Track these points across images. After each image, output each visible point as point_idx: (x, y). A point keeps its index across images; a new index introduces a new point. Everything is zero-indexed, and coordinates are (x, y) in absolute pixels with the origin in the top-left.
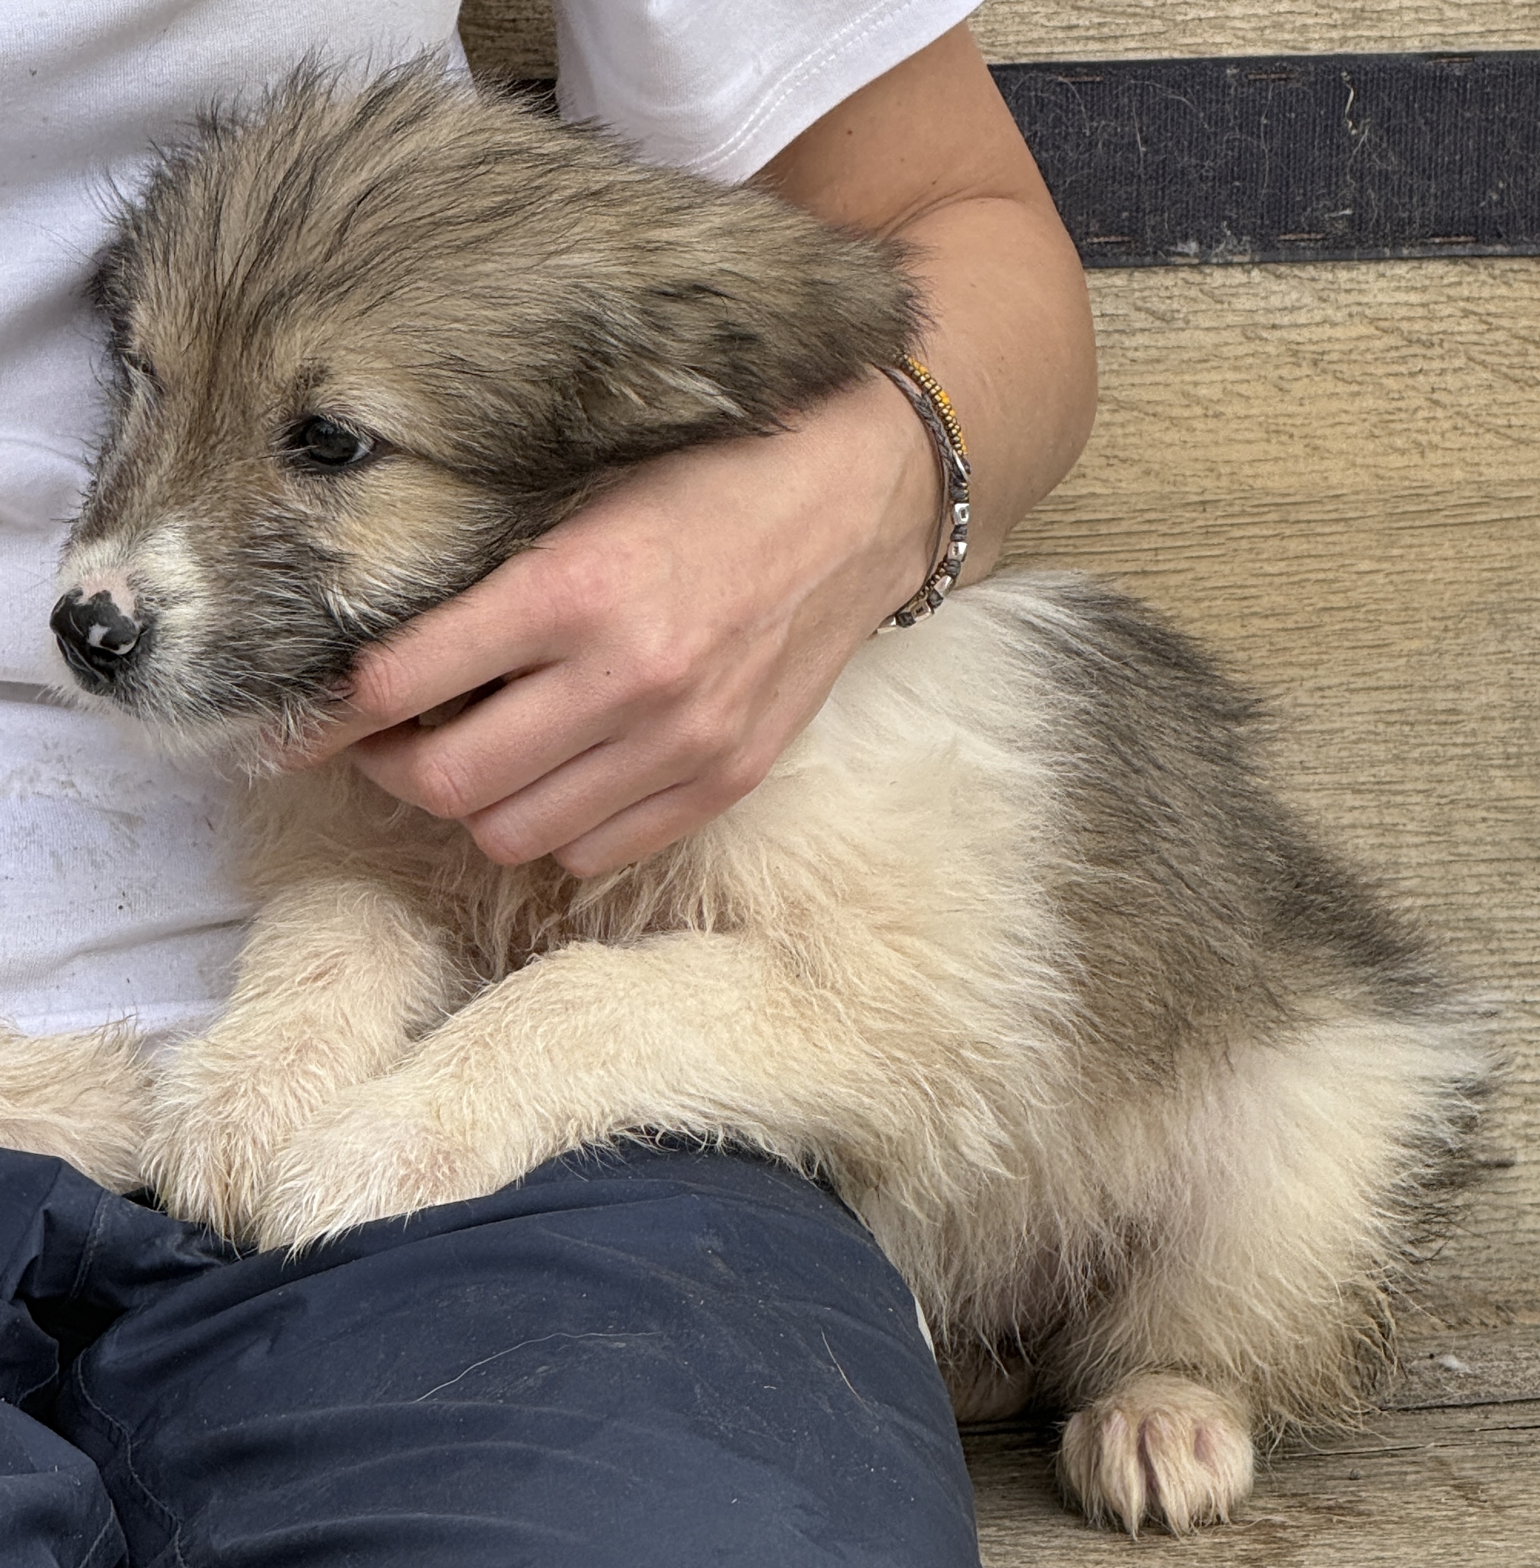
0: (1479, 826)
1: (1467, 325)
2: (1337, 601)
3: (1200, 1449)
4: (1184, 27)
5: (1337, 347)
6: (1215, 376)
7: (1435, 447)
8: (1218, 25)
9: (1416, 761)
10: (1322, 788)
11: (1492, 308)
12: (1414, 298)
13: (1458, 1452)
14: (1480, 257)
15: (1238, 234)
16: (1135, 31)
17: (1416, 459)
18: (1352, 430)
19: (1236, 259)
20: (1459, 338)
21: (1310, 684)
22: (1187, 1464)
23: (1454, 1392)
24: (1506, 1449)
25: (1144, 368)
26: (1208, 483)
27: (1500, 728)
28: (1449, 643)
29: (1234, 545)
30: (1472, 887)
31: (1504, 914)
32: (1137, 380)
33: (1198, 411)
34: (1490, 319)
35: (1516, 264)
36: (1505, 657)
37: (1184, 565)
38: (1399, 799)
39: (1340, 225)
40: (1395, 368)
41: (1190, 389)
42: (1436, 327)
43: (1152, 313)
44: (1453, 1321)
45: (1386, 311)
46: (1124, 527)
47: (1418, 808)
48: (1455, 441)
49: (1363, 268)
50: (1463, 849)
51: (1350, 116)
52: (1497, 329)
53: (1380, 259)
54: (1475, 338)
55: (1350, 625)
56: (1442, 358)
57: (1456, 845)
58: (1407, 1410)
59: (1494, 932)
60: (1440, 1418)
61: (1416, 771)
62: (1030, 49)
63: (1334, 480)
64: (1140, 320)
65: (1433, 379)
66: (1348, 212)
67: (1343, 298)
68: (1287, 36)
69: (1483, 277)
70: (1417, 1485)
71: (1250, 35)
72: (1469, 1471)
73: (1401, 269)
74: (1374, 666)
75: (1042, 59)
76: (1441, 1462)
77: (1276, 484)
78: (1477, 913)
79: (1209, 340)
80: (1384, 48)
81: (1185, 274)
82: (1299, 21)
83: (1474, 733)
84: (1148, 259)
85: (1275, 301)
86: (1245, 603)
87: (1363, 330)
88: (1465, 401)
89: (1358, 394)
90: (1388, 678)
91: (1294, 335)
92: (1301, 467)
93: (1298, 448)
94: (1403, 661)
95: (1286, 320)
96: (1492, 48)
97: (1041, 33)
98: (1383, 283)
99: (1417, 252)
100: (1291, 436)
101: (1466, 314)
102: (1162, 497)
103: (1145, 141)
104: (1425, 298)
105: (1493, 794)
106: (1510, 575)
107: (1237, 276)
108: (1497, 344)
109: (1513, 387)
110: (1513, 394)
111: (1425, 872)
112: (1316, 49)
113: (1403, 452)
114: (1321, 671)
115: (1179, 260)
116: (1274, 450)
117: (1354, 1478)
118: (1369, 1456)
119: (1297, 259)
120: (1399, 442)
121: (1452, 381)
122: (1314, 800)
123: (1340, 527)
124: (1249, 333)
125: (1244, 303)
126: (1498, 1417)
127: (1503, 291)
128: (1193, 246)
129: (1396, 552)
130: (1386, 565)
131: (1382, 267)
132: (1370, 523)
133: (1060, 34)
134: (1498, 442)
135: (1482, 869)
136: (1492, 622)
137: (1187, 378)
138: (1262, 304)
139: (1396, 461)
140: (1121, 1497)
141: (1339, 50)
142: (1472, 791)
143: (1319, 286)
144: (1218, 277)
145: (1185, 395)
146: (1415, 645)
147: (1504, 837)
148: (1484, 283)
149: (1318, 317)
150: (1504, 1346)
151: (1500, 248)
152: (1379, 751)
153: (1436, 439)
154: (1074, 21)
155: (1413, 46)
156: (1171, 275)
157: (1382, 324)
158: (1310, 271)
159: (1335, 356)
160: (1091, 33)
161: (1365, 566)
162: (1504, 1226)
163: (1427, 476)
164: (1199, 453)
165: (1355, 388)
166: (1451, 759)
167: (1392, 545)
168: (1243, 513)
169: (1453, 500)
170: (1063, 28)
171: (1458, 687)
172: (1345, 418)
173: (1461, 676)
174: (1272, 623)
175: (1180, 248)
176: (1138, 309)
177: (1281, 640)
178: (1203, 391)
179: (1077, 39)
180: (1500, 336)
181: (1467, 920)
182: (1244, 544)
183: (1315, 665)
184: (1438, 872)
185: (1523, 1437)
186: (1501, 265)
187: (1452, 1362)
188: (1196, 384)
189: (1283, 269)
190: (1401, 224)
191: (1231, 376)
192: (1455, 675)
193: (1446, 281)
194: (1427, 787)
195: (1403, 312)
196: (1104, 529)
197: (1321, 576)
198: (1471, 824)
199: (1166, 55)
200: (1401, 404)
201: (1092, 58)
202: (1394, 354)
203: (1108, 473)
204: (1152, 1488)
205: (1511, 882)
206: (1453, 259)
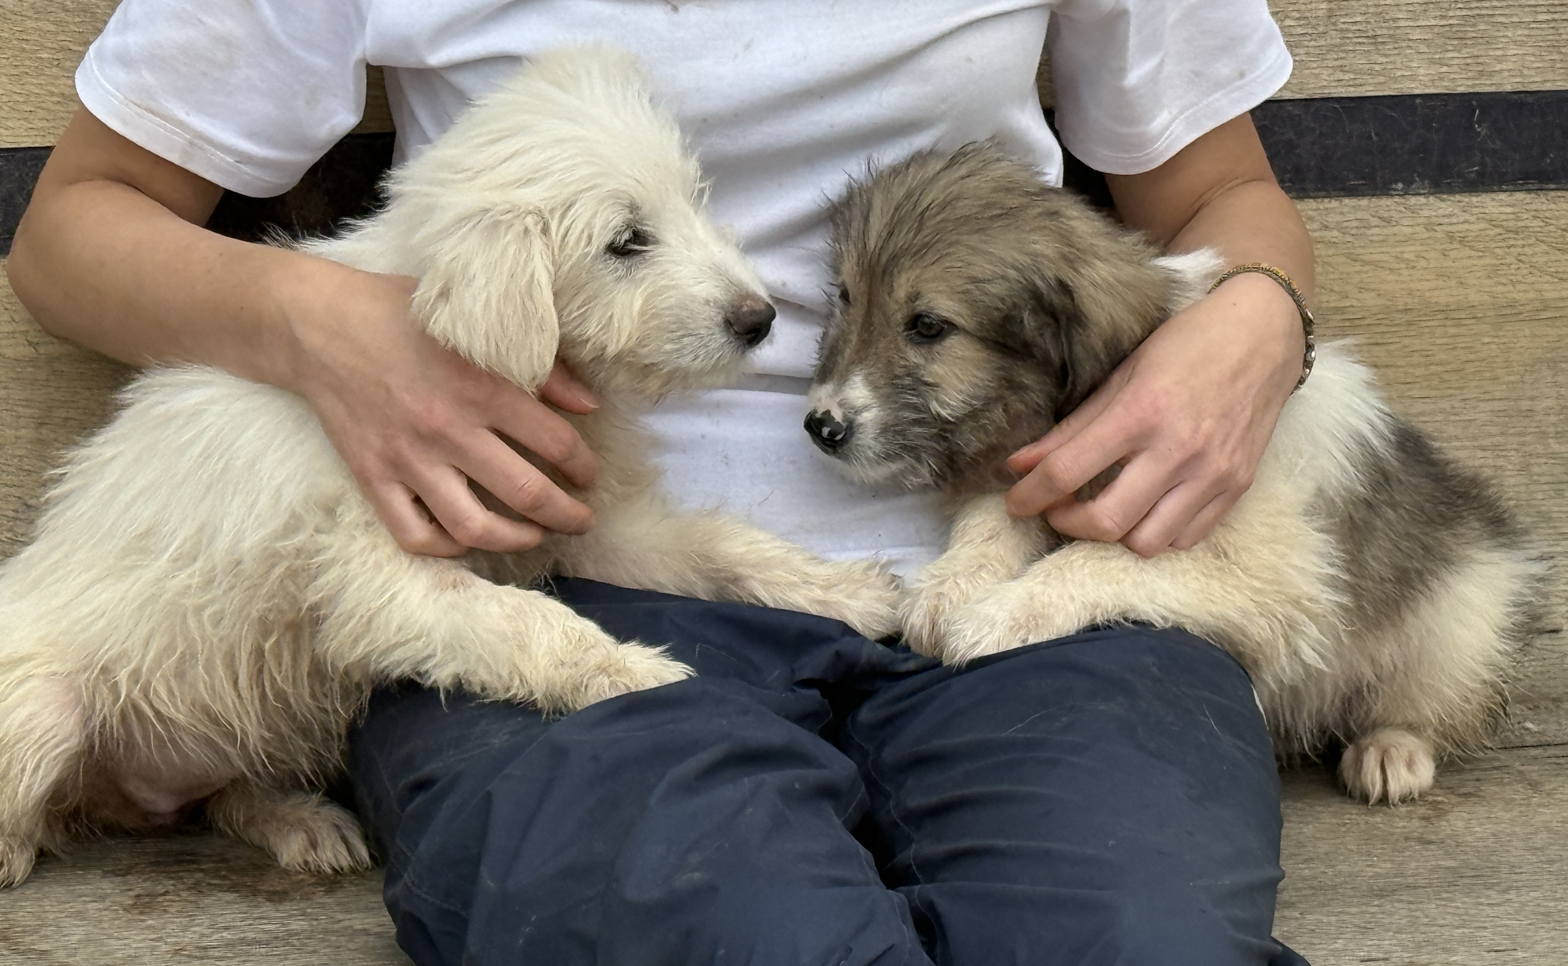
0: (1543, 466)
1: (1536, 223)
2: (1472, 357)
3: (1410, 765)
4: (1395, 79)
5: (1472, 234)
6: (1412, 248)
7: (1520, 282)
8: (1412, 78)
9: (1512, 435)
10: (1465, 448)
11: (1547, 214)
12: (1509, 210)
13: (1530, 768)
14: (1541, 190)
15: (1422, 180)
16: (1371, 81)
17: (1510, 288)
18: (1478, 274)
19: (1422, 192)
20: (1531, 230)
21: (1460, 398)
22: (1403, 772)
23: (1529, 740)
24: (1555, 766)
25: (1378, 245)
26: (1409, 300)
27: (1553, 419)
28: (1527, 378)
29: (1421, 330)
30: (1540, 496)
31: (1556, 509)
32: (1373, 251)
33: (1403, 265)
34: (1548, 220)
35: (1559, 194)
36: (1556, 384)
37: (1398, 340)
38: (1504, 453)
39: (1472, 175)
40: (1501, 244)
41: (1399, 255)
42: (1520, 224)
43: (1380, 218)
44: (1531, 706)
45: (1494, 217)
46: (1367, 322)
47: (1512, 458)
48: (1531, 279)
49: (1484, 195)
50: (1535, 478)
51: (1477, 122)
52: (1551, 225)
53: (1493, 191)
54: (1538, 229)
55: (1479, 369)
56: (1523, 239)
57: (1532, 476)
58: (1506, 748)
59: (1551, 518)
60: (1522, 752)
61: (1511, 439)
62: (1320, 92)
63: (1470, 298)
64: (1375, 221)
65: (1519, 250)
66: (1476, 168)
67: (1475, 210)
68: (1445, 84)
69: (1544, 200)
70: (1509, 784)
71: (1429, 84)
72: (1535, 776)
73: (1503, 196)
74: (1491, 389)
75: (1326, 96)
76: (1521, 772)
77: (1443, 300)
78: (1543, 508)
79: (1409, 230)
80: (1492, 89)
81: (1397, 199)
82: (1453, 76)
83: (1540, 421)
84: (1378, 192)
85: (1441, 212)
86: (1428, 358)
87: (1483, 225)
88: (1534, 260)
89: (1481, 257)
90: (1498, 395)
91: (1450, 228)
92: (1455, 292)
93: (1453, 283)
94: (1505, 386)
95: (1447, 220)
96: (1547, 89)
97: (1325, 84)
98: (1494, 203)
99: (1511, 187)
100: (1449, 277)
101: (1535, 217)
102: (1388, 307)
103: (1376, 134)
104: (1516, 210)
105: (1550, 451)
106: (1558, 345)
107: (1422, 200)
108: (1551, 232)
109: (1557, 252)
110: (1559, 256)
111: (1516, 489)
112: (1461, 90)
113: (1504, 285)
114: (1465, 391)
115: (1394, 193)
116: (1441, 284)
117: (1478, 780)
118: (1486, 770)
119: (1451, 190)
120: (1503, 280)
121: (1528, 250)
122: (1461, 454)
123: (1473, 321)
124: (1429, 227)
125: (1426, 213)
126: (1551, 751)
127: (1553, 206)
128: (1400, 186)
129: (1501, 333)
130: (1496, 340)
131: (1493, 195)
132: (1487, 320)
133: (1334, 84)
134: (1552, 280)
135: (1545, 487)
136: (1549, 367)
137: (1398, 249)
138: (1434, 214)
139: (1500, 288)
140: (1370, 787)
141: (1471, 90)
142: (1540, 449)
143: (1463, 204)
144: (1413, 200)
145: (1397, 258)
146: (1512, 378)
147: (1555, 472)
148: (1543, 203)
149: (1462, 219)
150: (1554, 719)
151: (1552, 186)
152: (1493, 430)
153: (1520, 278)
154: (1342, 78)
155: (1508, 88)
156: (1390, 200)
157: (1494, 223)
158: (1458, 197)
159: (1470, 239)
160: (1351, 83)
161: (1487, 340)
162: (1557, 661)
163: (1515, 296)
164: (1404, 286)
165: (1481, 254)
166: (1529, 434)
167: (1500, 329)
168: (1426, 315)
169: (1528, 308)
170: (1335, 81)
171: (1532, 399)
172: (1475, 268)
173: (1534, 393)
174: (1440, 368)
175: (1394, 186)
176: (1374, 217)
177: (1446, 377)
178: (1406, 256)
179: (1343, 86)
180: (1552, 228)
181: (1538, 512)
182: (1427, 330)
183: (1462, 388)
184: (1523, 489)
185: (1562, 761)
186: (1553, 194)
187: (1529, 725)
188: (1402, 252)
189: (1445, 196)
190: (1504, 174)
191: (1419, 248)
192: (1530, 393)
193: (1525, 202)
194: (1517, 447)
195: (1503, 217)
196: (1357, 322)
197: (1464, 345)
198: (1539, 465)
199: (1386, 93)
200: (1503, 261)
201: (1350, 95)
202: (1499, 237)
203: (1360, 296)
204: (1385, 781)
205: (1560, 493)
206: (1529, 191)
